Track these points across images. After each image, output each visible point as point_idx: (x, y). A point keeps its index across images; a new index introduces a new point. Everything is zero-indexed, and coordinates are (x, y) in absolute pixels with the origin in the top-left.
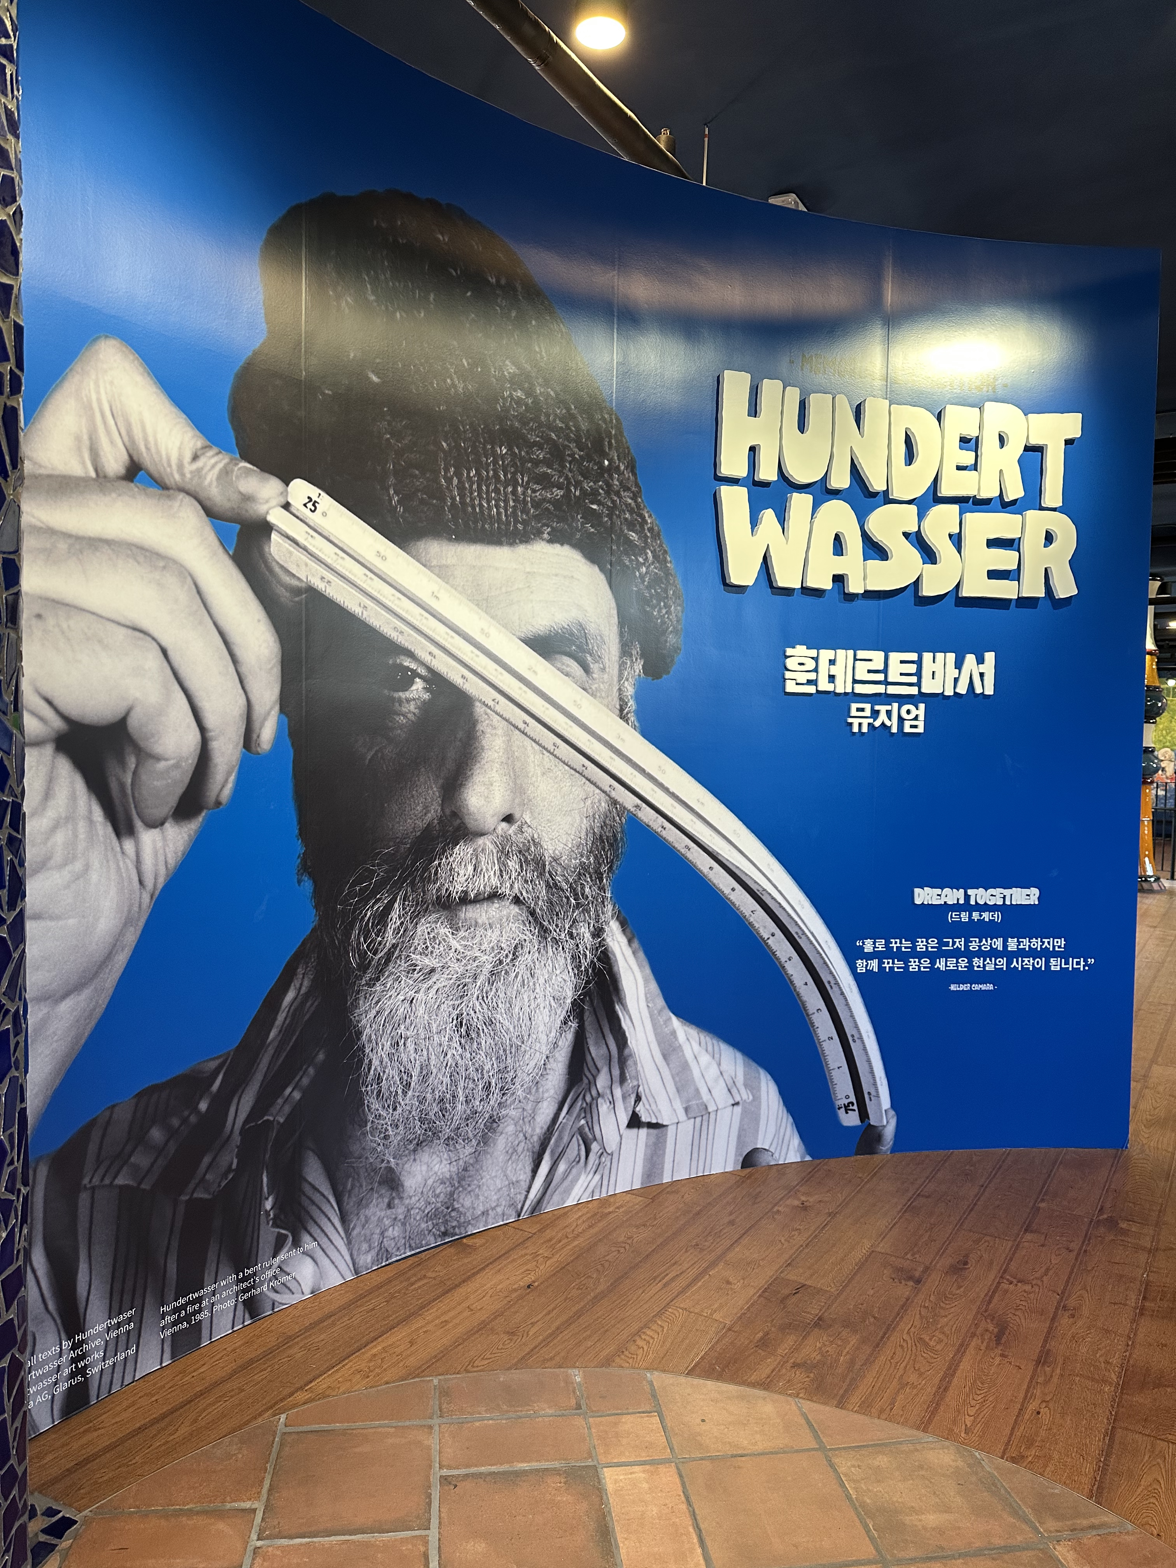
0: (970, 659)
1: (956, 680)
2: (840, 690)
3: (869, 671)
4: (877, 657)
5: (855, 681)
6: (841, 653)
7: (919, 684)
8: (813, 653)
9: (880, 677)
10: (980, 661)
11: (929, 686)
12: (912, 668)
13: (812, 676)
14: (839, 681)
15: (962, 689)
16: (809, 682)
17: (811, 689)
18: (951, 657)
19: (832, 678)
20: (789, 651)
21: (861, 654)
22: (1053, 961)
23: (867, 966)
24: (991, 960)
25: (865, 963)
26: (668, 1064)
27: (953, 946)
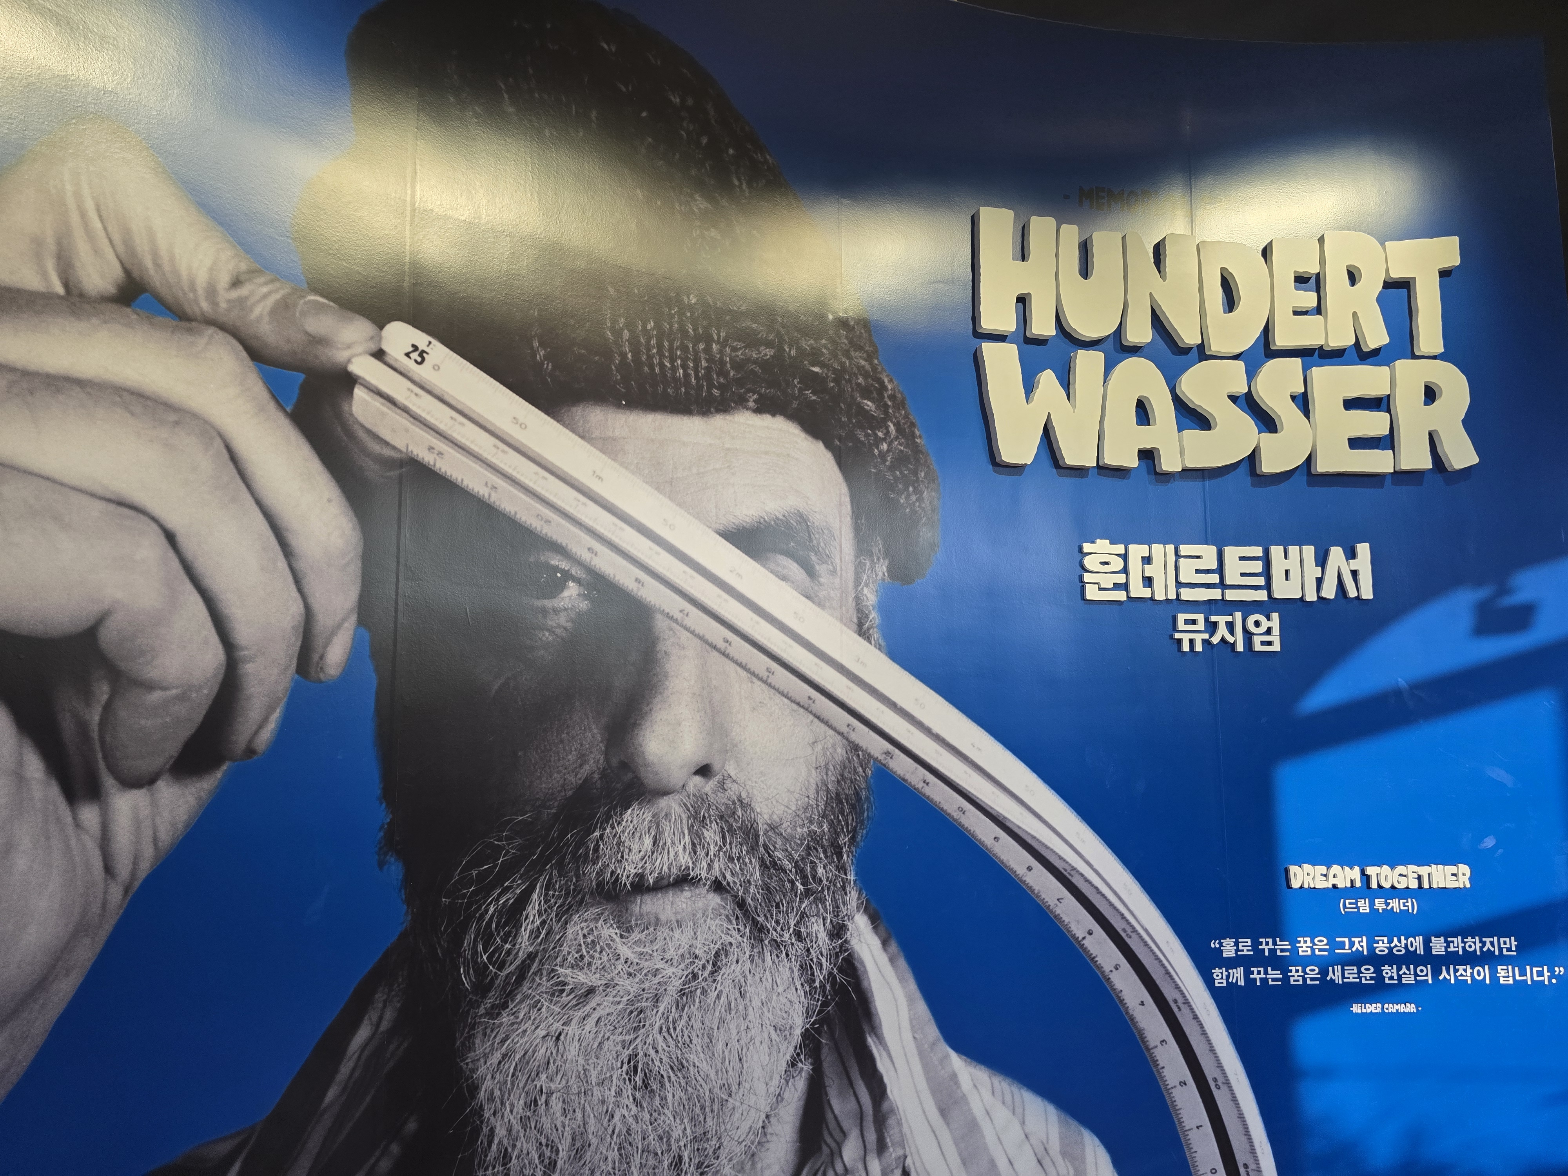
0: (1336, 554)
1: (1319, 581)
2: (1160, 596)
3: (1198, 571)
4: (1208, 554)
5: (1179, 584)
6: (1157, 548)
7: (1268, 587)
8: (1120, 549)
9: (1215, 579)
10: (1351, 554)
11: (1283, 590)
12: (1258, 567)
13: (1121, 579)
14: (1158, 584)
15: (1329, 591)
16: (1117, 587)
17: (1121, 596)
18: (1309, 551)
19: (1148, 581)
20: (1087, 547)
21: (1185, 549)
22: (1501, 971)
23: (1228, 977)
24: (1409, 969)
25: (1225, 974)
26: (948, 1124)
27: (1350, 948)
